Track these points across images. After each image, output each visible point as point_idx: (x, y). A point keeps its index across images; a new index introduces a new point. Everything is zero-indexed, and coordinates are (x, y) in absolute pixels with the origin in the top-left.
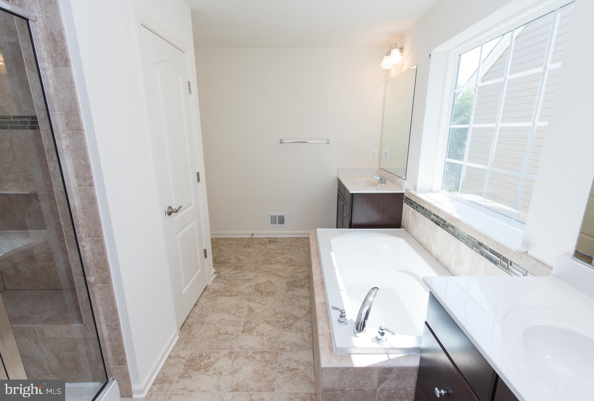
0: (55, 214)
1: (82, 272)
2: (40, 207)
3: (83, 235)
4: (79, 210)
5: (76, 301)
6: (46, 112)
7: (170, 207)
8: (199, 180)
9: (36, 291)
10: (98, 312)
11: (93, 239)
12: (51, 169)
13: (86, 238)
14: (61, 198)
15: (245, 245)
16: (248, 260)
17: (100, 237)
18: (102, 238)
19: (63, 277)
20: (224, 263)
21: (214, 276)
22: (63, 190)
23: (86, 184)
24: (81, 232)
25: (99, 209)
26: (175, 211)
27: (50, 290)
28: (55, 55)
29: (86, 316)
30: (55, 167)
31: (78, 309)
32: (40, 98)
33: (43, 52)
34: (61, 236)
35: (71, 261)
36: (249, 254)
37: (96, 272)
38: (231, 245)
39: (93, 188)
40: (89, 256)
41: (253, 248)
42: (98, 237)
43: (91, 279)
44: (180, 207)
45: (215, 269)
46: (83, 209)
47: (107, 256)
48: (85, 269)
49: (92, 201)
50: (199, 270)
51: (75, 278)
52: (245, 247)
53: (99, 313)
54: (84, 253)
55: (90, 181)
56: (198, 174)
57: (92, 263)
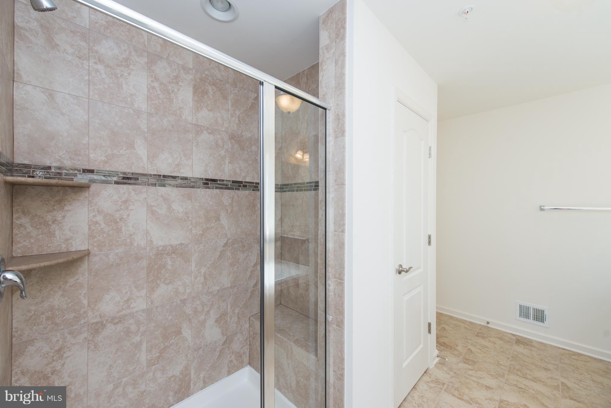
0: (316, 254)
1: (324, 309)
2: (308, 248)
3: (331, 275)
4: (332, 252)
5: (316, 332)
6: (325, 173)
7: (401, 266)
8: (429, 243)
9: (295, 312)
10: (329, 351)
11: (337, 281)
12: (320, 216)
13: (332, 278)
14: (322, 240)
15: (477, 333)
16: (484, 357)
17: (342, 280)
18: (343, 281)
19: (312, 307)
20: (449, 348)
21: (437, 360)
22: (324, 234)
23: (340, 230)
24: (329, 272)
25: (345, 254)
26: (406, 271)
27: (303, 314)
28: (337, 130)
29: (321, 352)
30: (322, 215)
31: (316, 341)
32: (323, 163)
33: (331, 129)
34: (316, 272)
35: (319, 295)
36: (485, 348)
37: (334, 312)
38: (457, 327)
39: (344, 234)
40: (332, 295)
41: (490, 341)
42: (340, 279)
43: (330, 318)
44: (410, 268)
45: (438, 350)
46: (334, 251)
47: (344, 299)
48: (327, 306)
49: (341, 245)
50: (421, 346)
51: (319, 312)
52: (478, 336)
53: (330, 354)
54: (329, 292)
55: (343, 228)
56: (430, 237)
57: (332, 303)
